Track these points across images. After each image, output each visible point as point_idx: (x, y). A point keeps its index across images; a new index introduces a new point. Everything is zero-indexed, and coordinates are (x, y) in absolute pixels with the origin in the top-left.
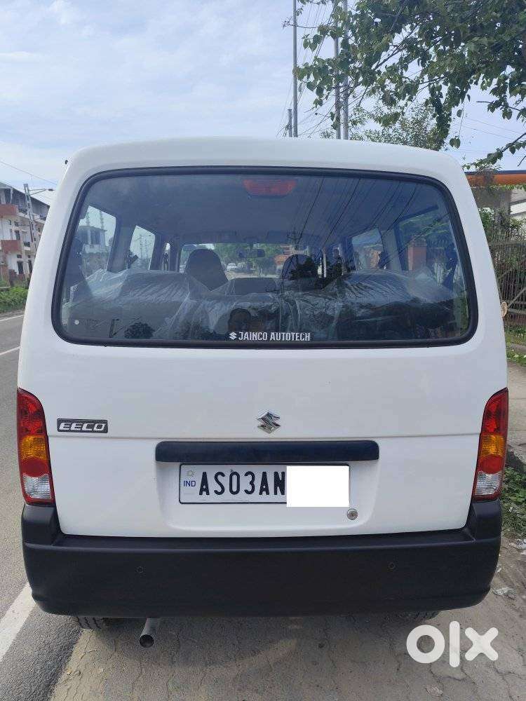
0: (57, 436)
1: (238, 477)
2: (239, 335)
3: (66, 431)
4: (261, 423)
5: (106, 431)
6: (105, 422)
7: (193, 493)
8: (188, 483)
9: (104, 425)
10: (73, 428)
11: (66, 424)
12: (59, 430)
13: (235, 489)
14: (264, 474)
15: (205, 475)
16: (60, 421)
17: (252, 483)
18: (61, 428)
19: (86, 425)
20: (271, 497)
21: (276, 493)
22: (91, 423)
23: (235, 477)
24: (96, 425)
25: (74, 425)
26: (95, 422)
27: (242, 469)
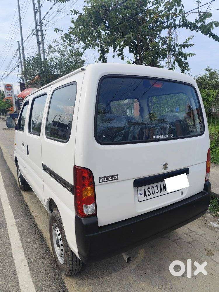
0: (99, 185)
1: (154, 188)
2: (155, 137)
3: (103, 182)
4: (163, 167)
5: (117, 179)
6: (117, 175)
7: (142, 197)
8: (140, 194)
9: (117, 177)
10: (105, 180)
11: (103, 179)
12: (100, 182)
13: (153, 193)
14: (160, 185)
15: (145, 189)
16: (100, 178)
17: (158, 189)
18: (101, 181)
19: (110, 178)
20: (163, 193)
21: (164, 191)
22: (112, 177)
23: (153, 188)
24: (114, 177)
25: (106, 179)
26: (113, 176)
27: (154, 185)
